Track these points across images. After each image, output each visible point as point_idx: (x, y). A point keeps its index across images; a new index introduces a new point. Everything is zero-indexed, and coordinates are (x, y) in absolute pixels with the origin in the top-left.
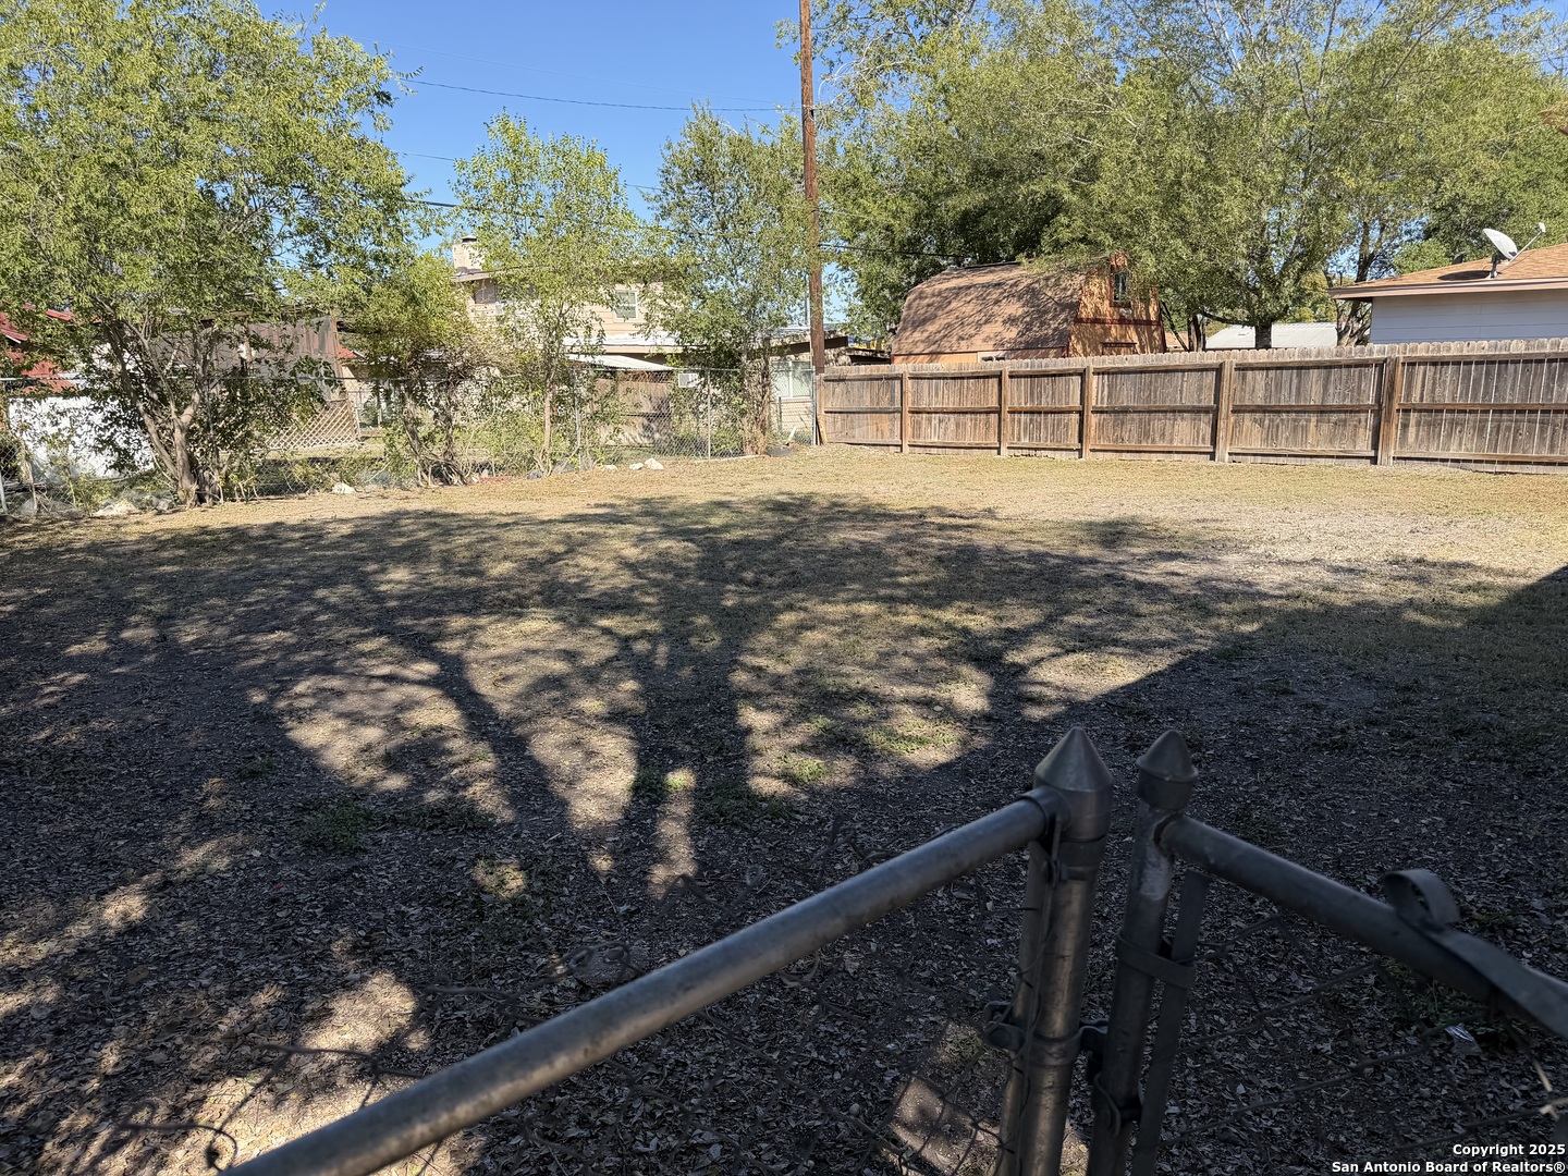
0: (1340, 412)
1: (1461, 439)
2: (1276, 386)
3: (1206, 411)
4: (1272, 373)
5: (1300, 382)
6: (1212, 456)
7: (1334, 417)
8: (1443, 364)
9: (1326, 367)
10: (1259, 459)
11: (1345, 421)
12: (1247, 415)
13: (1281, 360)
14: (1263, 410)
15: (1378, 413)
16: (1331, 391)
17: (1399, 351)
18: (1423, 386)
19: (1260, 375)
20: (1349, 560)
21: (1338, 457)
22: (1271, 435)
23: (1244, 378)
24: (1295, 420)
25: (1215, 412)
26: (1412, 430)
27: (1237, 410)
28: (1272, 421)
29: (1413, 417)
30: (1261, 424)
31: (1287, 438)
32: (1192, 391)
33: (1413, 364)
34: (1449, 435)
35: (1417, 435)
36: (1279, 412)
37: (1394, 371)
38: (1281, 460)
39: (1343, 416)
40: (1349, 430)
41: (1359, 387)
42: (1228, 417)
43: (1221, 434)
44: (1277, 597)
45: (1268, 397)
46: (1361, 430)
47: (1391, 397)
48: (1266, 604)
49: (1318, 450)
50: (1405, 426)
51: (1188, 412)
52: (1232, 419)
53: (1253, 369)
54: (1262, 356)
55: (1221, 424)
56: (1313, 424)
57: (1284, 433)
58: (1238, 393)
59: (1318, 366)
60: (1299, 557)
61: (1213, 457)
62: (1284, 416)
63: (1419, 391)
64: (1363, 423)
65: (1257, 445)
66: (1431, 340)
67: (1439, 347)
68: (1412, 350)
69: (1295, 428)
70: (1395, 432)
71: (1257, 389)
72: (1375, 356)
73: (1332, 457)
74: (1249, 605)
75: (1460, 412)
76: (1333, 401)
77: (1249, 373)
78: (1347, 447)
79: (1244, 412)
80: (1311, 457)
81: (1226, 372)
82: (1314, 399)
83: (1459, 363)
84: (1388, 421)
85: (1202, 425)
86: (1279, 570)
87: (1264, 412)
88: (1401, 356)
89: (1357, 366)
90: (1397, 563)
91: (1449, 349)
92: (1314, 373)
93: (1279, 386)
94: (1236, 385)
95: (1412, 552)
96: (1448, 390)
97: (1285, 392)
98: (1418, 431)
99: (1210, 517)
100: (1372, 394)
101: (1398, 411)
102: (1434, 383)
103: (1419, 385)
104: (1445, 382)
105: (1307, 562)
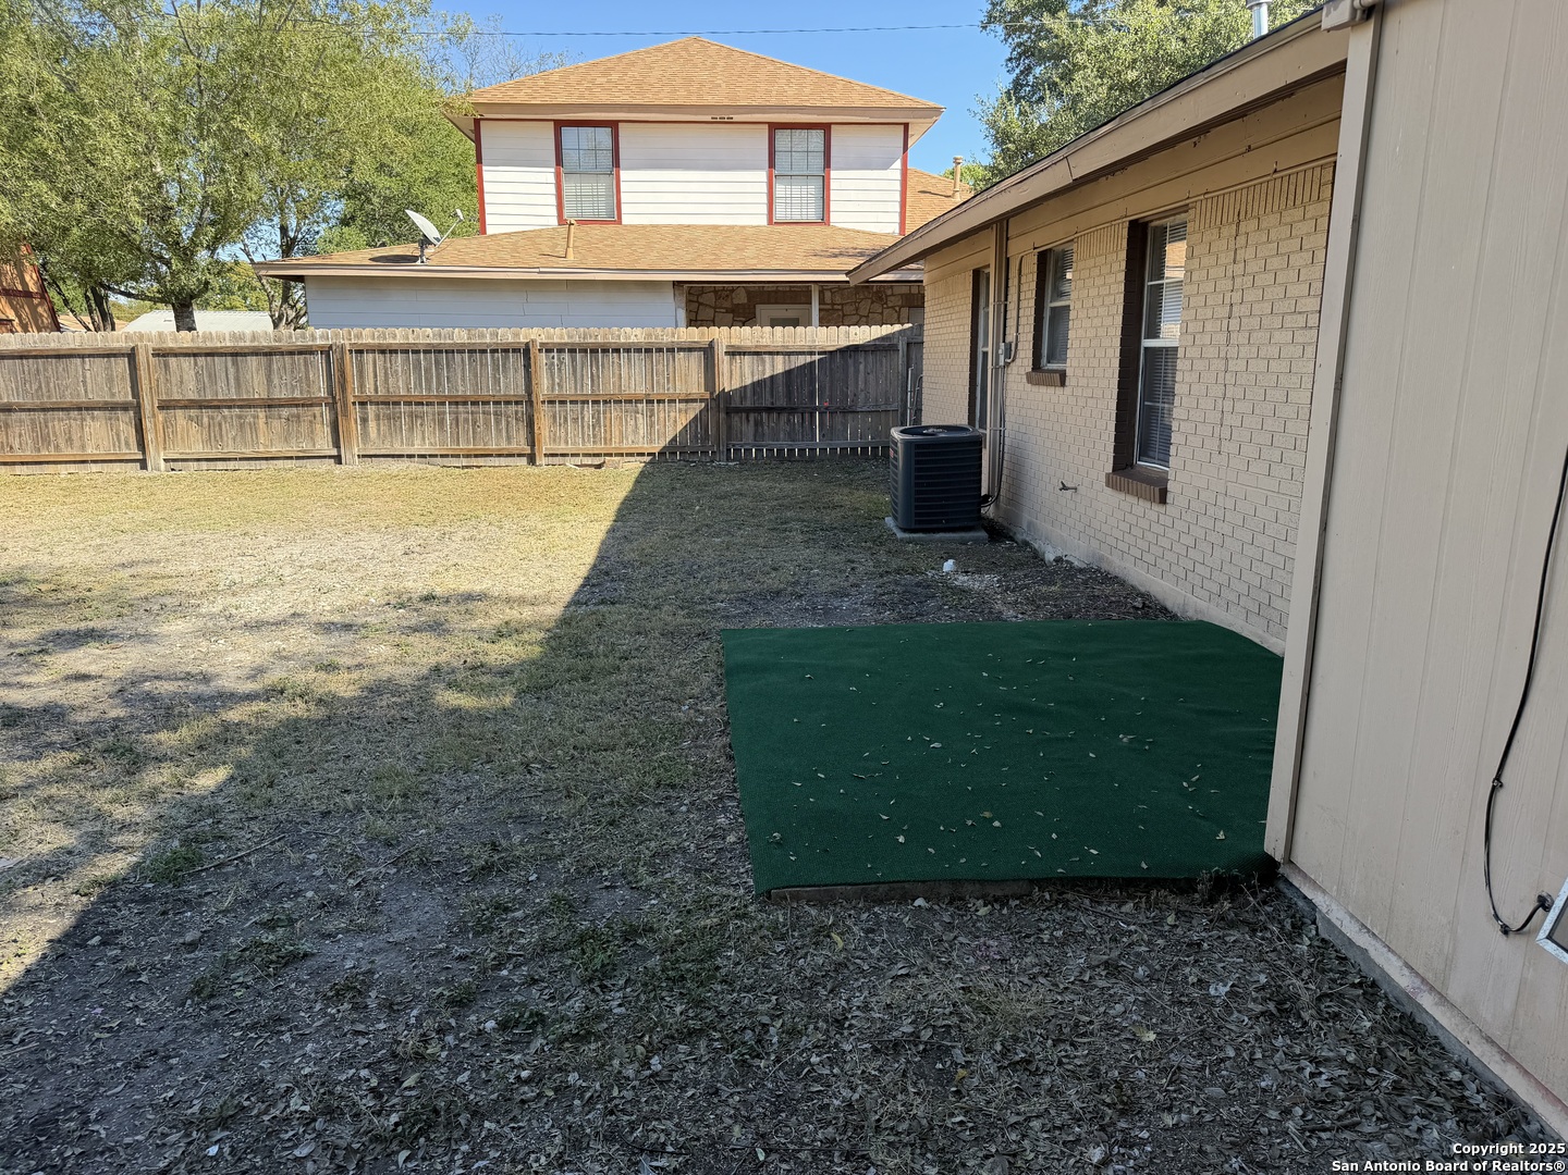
0: (291, 406)
1: (423, 432)
2: (210, 376)
3: (125, 407)
4: (201, 361)
5: (237, 371)
6: (143, 464)
7: (285, 412)
8: (391, 352)
9: (266, 354)
10: (204, 465)
11: (298, 416)
12: (179, 412)
13: (209, 344)
14: (200, 405)
15: (332, 405)
16: (276, 381)
17: (342, 337)
18: (375, 376)
19: (187, 363)
20: (340, 611)
21: (298, 458)
22: (214, 434)
23: (166, 366)
24: (240, 417)
25: (138, 409)
26: (372, 424)
27: (165, 406)
28: (211, 418)
29: (371, 409)
30: (199, 422)
31: (234, 439)
32: (99, 382)
33: (360, 352)
34: (411, 429)
35: (379, 430)
36: (218, 407)
37: (342, 358)
38: (231, 465)
39: (294, 410)
40: (304, 428)
41: (307, 378)
42: (154, 416)
43: (149, 436)
44: (250, 697)
45: (202, 389)
46: (318, 426)
47: (343, 389)
48: (234, 715)
49: (274, 450)
50: (364, 420)
51: (100, 409)
52: (161, 416)
53: (176, 355)
54: (185, 340)
55: (148, 424)
56: (261, 421)
57: (230, 432)
58: (162, 386)
59: (256, 353)
60: (273, 612)
61: (144, 466)
62: (226, 412)
63: (372, 382)
64: (319, 419)
65: (199, 449)
66: (375, 327)
67: (384, 334)
68: (357, 336)
69: (242, 426)
70: (356, 428)
71: (186, 380)
72: (319, 342)
73: (291, 458)
74: (207, 725)
75: (418, 404)
76: (281, 394)
77: (172, 361)
78: (305, 446)
79: (174, 408)
80: (266, 459)
81: (141, 358)
82: (259, 392)
83: (407, 352)
84: (346, 414)
85: (122, 426)
86: (246, 639)
87: (200, 407)
88: (347, 342)
89: (300, 353)
90: (402, 606)
91: (395, 337)
92: (253, 361)
93: (213, 377)
94: (158, 374)
95: (416, 586)
96: (402, 380)
97: (221, 384)
98: (378, 425)
99: (142, 557)
100: (323, 385)
101: (354, 403)
102: (386, 374)
103: (371, 375)
104: (396, 371)
105: (285, 622)
